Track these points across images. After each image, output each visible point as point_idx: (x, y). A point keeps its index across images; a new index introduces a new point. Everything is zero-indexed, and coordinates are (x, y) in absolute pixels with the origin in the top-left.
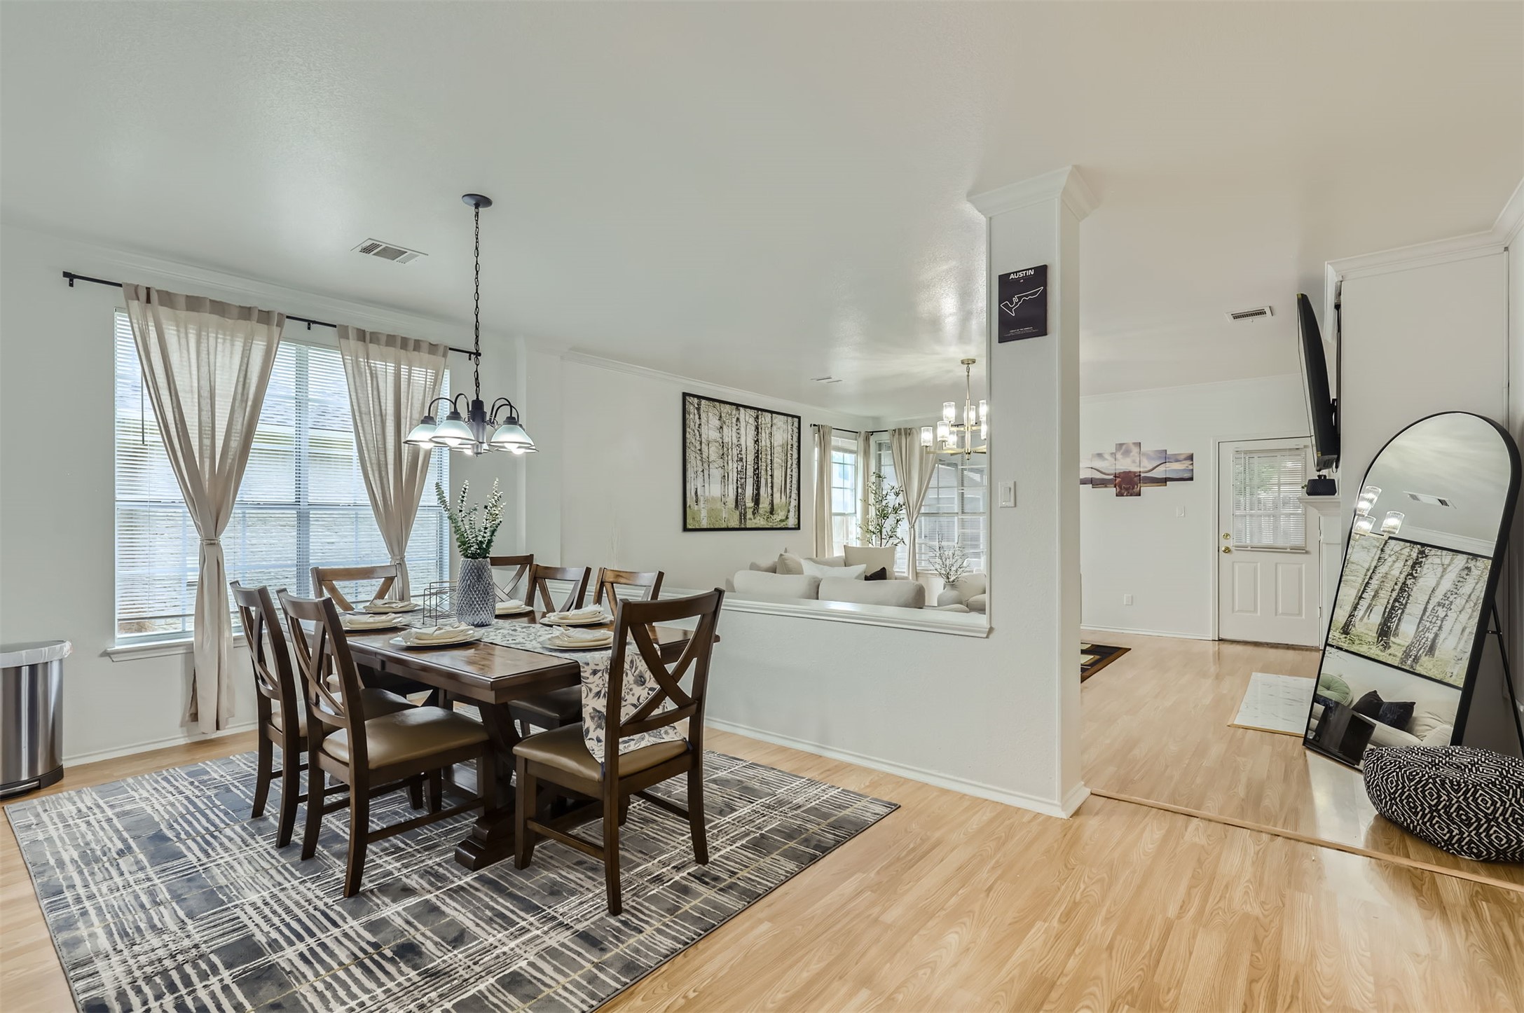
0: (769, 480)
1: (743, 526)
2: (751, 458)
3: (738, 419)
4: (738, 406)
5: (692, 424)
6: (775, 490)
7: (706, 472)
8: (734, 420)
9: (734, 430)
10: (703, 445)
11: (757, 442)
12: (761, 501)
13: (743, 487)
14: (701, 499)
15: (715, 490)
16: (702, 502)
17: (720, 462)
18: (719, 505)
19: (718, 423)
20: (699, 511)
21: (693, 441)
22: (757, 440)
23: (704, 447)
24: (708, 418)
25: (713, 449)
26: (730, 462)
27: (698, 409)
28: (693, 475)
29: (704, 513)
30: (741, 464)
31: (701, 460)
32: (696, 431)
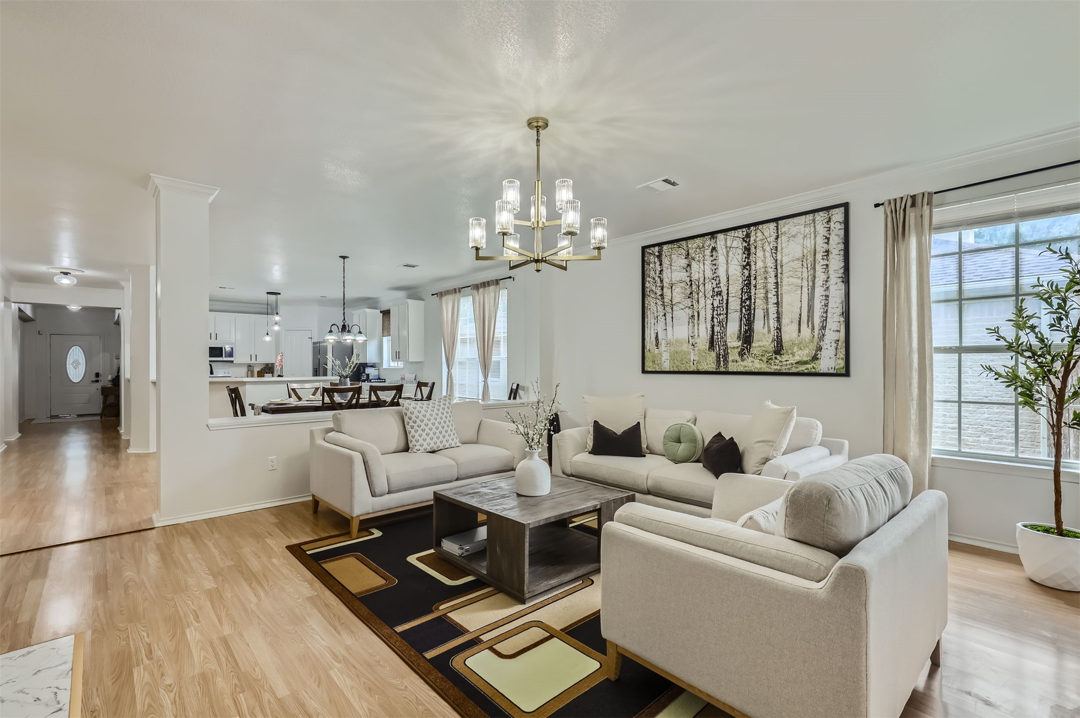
0: (772, 310)
1: (722, 369)
2: (736, 289)
3: (714, 249)
4: (713, 234)
5: (652, 273)
6: (785, 321)
7: (669, 316)
8: (708, 252)
9: (708, 263)
10: (665, 290)
11: (747, 266)
12: (756, 337)
13: (723, 325)
14: (663, 343)
15: (680, 331)
16: (663, 345)
17: (688, 302)
18: (686, 347)
19: (684, 262)
20: (661, 354)
21: (654, 288)
22: (748, 264)
23: (667, 292)
24: (671, 261)
25: (677, 290)
26: (702, 301)
27: (659, 257)
28: (653, 321)
29: (666, 356)
30: (719, 298)
31: (663, 305)
32: (657, 278)
